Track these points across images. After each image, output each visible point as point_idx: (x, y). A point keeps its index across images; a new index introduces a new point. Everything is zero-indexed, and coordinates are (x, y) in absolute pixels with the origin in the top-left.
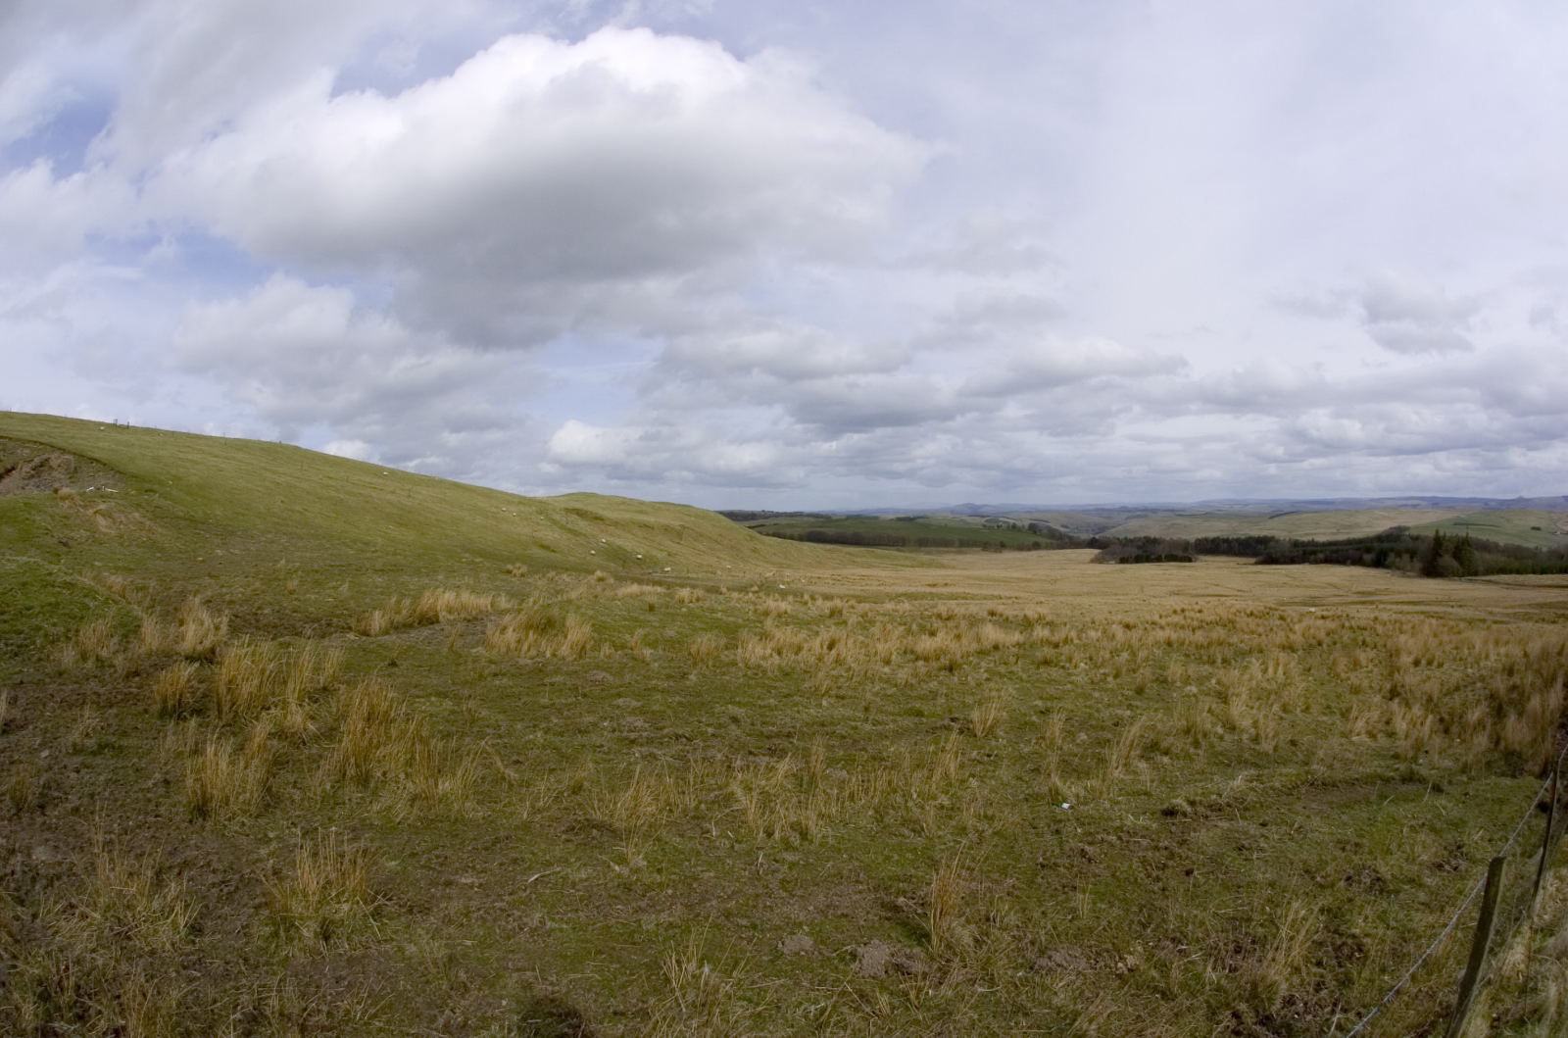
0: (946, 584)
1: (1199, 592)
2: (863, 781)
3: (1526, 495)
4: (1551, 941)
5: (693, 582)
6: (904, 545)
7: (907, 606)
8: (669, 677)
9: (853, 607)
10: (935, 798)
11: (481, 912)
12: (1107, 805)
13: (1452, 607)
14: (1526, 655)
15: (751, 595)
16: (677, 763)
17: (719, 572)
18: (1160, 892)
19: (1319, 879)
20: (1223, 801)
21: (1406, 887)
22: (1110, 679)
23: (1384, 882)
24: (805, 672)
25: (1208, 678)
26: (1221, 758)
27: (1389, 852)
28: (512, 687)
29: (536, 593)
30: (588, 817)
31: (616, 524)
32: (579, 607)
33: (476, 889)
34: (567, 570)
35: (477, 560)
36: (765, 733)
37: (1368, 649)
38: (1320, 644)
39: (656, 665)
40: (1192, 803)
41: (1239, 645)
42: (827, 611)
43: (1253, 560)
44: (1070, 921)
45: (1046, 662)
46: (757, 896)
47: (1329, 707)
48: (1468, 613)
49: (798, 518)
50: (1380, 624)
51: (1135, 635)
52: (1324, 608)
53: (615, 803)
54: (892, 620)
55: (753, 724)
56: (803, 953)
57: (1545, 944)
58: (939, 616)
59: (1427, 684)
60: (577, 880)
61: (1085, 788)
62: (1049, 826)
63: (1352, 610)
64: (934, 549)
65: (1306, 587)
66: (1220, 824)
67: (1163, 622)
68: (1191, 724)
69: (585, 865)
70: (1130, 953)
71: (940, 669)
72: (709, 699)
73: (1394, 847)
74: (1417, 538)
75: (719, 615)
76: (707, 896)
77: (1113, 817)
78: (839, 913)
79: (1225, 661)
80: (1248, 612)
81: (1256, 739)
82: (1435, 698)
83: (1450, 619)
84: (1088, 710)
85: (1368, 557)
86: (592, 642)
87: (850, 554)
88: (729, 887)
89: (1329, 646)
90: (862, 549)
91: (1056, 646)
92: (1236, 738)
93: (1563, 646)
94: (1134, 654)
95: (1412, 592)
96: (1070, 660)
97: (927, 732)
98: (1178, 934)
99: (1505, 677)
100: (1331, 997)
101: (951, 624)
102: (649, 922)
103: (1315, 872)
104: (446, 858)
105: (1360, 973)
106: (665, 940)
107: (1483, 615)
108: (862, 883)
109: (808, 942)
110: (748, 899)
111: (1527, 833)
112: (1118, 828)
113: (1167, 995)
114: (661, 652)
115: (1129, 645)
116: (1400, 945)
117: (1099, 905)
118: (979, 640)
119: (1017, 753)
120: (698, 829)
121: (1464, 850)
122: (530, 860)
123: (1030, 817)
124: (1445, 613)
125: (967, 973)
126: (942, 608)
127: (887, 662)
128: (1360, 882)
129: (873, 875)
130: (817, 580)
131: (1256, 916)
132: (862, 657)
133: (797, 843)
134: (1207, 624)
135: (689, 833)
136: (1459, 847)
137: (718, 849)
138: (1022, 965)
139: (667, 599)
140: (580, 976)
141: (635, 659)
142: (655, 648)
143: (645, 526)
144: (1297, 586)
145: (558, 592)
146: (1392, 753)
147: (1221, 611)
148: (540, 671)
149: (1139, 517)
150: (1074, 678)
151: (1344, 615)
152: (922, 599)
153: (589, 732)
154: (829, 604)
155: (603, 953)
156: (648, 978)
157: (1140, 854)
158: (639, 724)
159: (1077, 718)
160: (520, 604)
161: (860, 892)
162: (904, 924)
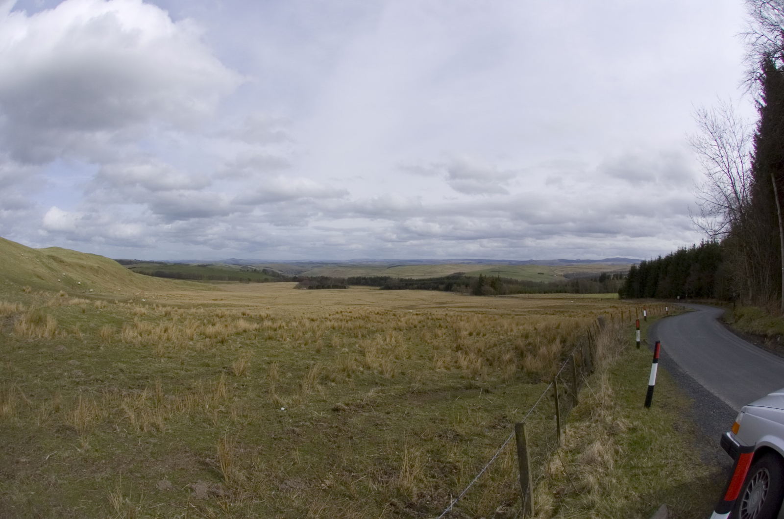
0: (222, 299)
1: (350, 303)
2: (183, 401)
3: (534, 259)
4: (580, 455)
5: (103, 297)
6: (201, 279)
7: (202, 310)
8: (92, 348)
9: (176, 311)
10: (218, 407)
11: (33, 477)
12: (304, 407)
13: (491, 309)
14: (535, 329)
15: (129, 304)
16: (98, 394)
17: (115, 292)
18: (337, 448)
19: (423, 437)
20: (364, 403)
21: (477, 438)
22: (303, 346)
23: (462, 436)
24: (153, 345)
25: (355, 344)
26: (363, 382)
27: (460, 422)
28: (26, 355)
29: (34, 302)
30: (64, 424)
31: (69, 265)
32: (53, 311)
33: (28, 465)
34: (48, 290)
35: (11, 283)
36: (136, 377)
37: (442, 329)
38: (415, 327)
39: (86, 342)
40: (347, 405)
41: (371, 328)
42: (164, 313)
43: (379, 288)
44: (293, 465)
45: (270, 338)
46: (142, 461)
47: (421, 356)
48: (501, 311)
49: (151, 264)
50: (449, 317)
51: (315, 324)
52: (418, 310)
53: (74, 416)
54: (194, 318)
55: (130, 373)
56: (168, 489)
57: (576, 457)
58: (217, 316)
59: (477, 344)
60: (65, 457)
61: (293, 400)
62: (276, 420)
63: (433, 311)
64: (216, 281)
65: (408, 300)
66: (364, 414)
67: (331, 317)
68: (345, 366)
69: (67, 450)
70: (327, 479)
71: (217, 343)
72: (110, 360)
73: (464, 419)
74: (470, 278)
75: (114, 315)
76: (120, 463)
77: (308, 413)
78: (180, 468)
79: (363, 336)
80: (376, 312)
81: (382, 373)
82: (483, 350)
83: (489, 314)
84: (291, 361)
85: (441, 286)
86: (59, 330)
87: (176, 283)
88: (129, 457)
89: (420, 328)
90: (181, 281)
91: (275, 330)
92: (371, 372)
93: (559, 325)
94: (314, 332)
95: (467, 302)
96: (282, 338)
97: (212, 374)
98: (350, 468)
99: (524, 339)
100: (446, 492)
101: (223, 319)
102: (99, 477)
103: (421, 434)
104: (13, 448)
105: (459, 480)
106: (107, 487)
107: (509, 312)
108: (188, 452)
109: (169, 483)
110: (138, 463)
111: (547, 408)
112: (310, 418)
113: (351, 498)
114: (88, 335)
115: (312, 329)
116: (479, 464)
117: (306, 456)
118: (236, 327)
119: (257, 384)
120: (111, 428)
121: (508, 418)
122: (45, 448)
123: (266, 415)
124: (486, 311)
125: (247, 494)
126: (219, 311)
127: (192, 339)
128: (447, 437)
129: (193, 448)
130: (160, 297)
131: (390, 457)
132: (179, 337)
133: (155, 433)
134: (354, 318)
135: (108, 431)
136: (504, 417)
137: (120, 438)
138: (273, 488)
139: (91, 306)
140: (78, 507)
141: (76, 338)
142: (86, 333)
143: (82, 266)
144: (403, 300)
145: (44, 302)
146: (460, 376)
147: (361, 312)
148: (37, 346)
149: (318, 267)
150: (284, 346)
151: (429, 314)
152: (210, 307)
153: (59, 379)
154: (164, 309)
155: (84, 495)
156: (105, 506)
157: (324, 431)
158: (80, 374)
159: (286, 366)
160: (28, 309)
161: (188, 457)
162: (212, 472)
